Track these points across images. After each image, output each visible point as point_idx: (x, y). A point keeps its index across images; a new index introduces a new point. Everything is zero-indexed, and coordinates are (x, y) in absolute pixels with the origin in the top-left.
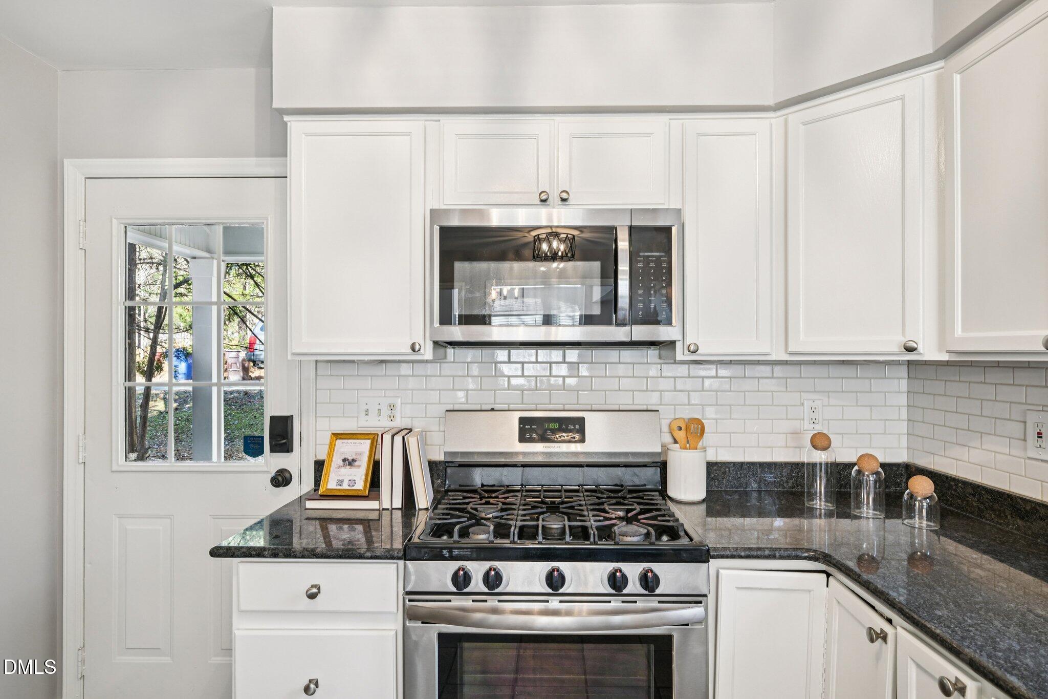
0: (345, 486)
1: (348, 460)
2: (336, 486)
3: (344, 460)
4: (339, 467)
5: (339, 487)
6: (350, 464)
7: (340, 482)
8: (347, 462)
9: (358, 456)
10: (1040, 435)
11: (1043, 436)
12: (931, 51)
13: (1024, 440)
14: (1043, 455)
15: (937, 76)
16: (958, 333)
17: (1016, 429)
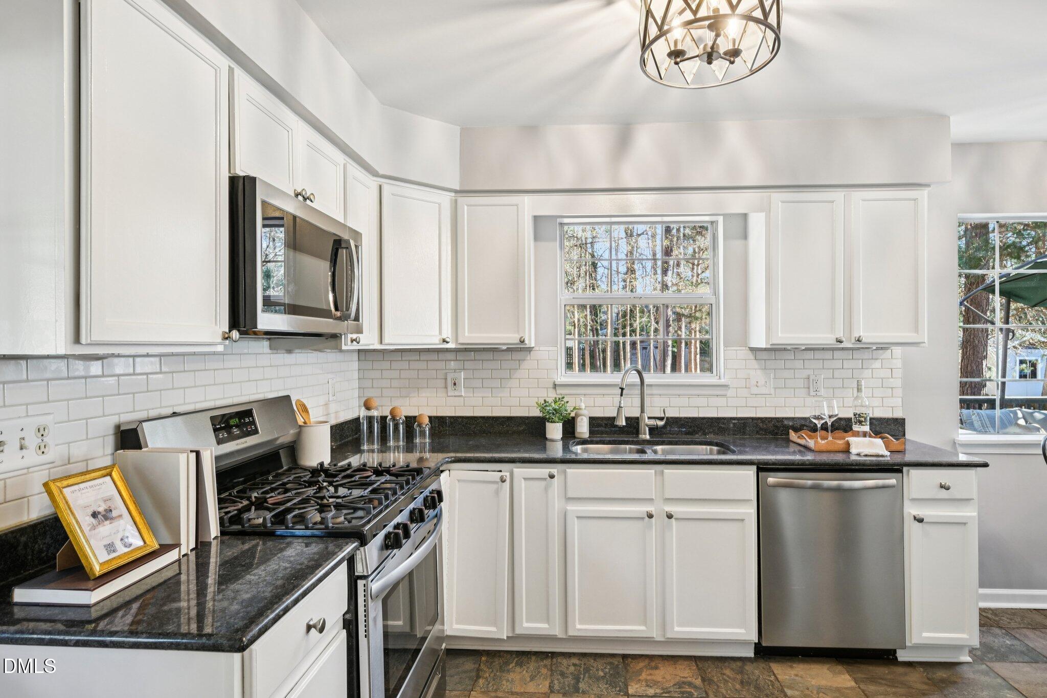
0: (121, 550)
1: (99, 513)
2: (109, 554)
3: (95, 515)
4: (94, 528)
5: (113, 555)
6: (106, 518)
7: (110, 548)
8: (100, 516)
9: (109, 504)
10: (455, 384)
11: (457, 384)
12: (458, 189)
13: (446, 388)
14: (457, 393)
15: (451, 200)
16: (466, 334)
17: (441, 383)
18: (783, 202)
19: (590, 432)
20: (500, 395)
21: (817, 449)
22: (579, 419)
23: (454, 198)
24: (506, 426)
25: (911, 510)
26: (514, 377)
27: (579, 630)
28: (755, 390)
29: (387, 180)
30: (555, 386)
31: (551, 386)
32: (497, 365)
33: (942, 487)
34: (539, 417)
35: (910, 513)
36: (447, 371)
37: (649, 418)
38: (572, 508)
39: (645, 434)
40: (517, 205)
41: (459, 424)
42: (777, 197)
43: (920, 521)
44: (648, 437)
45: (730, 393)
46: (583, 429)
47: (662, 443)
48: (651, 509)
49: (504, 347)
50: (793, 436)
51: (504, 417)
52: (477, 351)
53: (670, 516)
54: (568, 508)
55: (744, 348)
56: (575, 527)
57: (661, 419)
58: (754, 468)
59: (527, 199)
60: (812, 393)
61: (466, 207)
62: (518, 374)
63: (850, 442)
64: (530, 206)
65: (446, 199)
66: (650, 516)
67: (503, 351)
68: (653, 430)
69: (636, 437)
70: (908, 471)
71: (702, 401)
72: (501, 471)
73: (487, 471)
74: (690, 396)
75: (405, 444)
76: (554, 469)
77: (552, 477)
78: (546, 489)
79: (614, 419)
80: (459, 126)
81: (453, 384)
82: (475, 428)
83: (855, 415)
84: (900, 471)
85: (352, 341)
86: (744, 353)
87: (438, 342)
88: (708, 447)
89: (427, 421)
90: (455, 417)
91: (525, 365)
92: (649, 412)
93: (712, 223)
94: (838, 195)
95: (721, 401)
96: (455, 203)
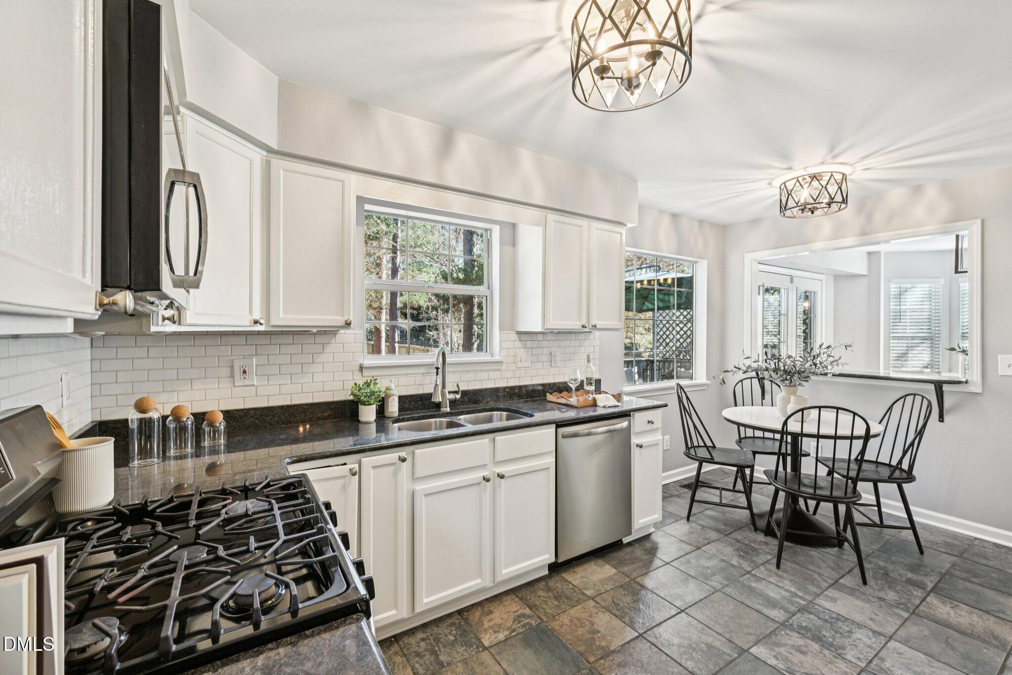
10: (244, 372)
11: (247, 372)
12: (276, 148)
13: (232, 376)
14: (247, 382)
15: (262, 159)
16: (281, 315)
17: (225, 372)
18: (554, 221)
19: (400, 411)
20: (301, 382)
21: (578, 406)
22: (391, 399)
23: (265, 158)
24: (310, 414)
25: (635, 440)
26: (318, 360)
27: (426, 604)
28: (519, 365)
29: (189, 111)
30: (361, 368)
31: (357, 368)
32: (296, 349)
33: (649, 422)
34: (350, 401)
35: (634, 443)
36: (233, 358)
37: (449, 392)
38: (420, 487)
39: (446, 407)
40: (343, 181)
41: (251, 417)
42: (552, 217)
43: (641, 447)
44: (448, 410)
45: (504, 367)
46: (393, 408)
47: (462, 413)
48: (485, 473)
49: (315, 330)
50: (550, 397)
51: (306, 404)
52: (273, 334)
53: (501, 477)
54: (417, 488)
55: (513, 332)
56: (422, 505)
57: (456, 392)
58: (554, 426)
59: (353, 178)
60: (553, 365)
61: (282, 171)
62: (323, 358)
63: (596, 399)
64: (356, 184)
65: (258, 155)
66: (487, 480)
67: (314, 334)
68: (453, 403)
69: (437, 411)
70: (634, 415)
71: (484, 375)
72: (345, 464)
73: (330, 466)
74: (475, 372)
75: (194, 451)
76: (403, 453)
77: (403, 460)
78: (395, 474)
79: (430, 395)
80: (279, 76)
81: (242, 372)
82: (271, 419)
83: (587, 379)
84: (629, 415)
85: (164, 319)
86: (513, 336)
87: (248, 324)
88: (499, 413)
89: (220, 417)
90: (245, 409)
91: (330, 348)
92: (450, 387)
93: (486, 230)
94: (583, 222)
95: (497, 375)
96: (268, 164)
